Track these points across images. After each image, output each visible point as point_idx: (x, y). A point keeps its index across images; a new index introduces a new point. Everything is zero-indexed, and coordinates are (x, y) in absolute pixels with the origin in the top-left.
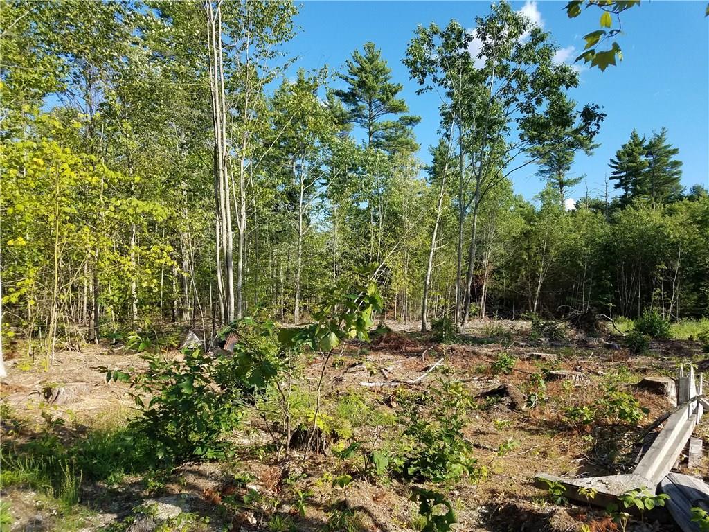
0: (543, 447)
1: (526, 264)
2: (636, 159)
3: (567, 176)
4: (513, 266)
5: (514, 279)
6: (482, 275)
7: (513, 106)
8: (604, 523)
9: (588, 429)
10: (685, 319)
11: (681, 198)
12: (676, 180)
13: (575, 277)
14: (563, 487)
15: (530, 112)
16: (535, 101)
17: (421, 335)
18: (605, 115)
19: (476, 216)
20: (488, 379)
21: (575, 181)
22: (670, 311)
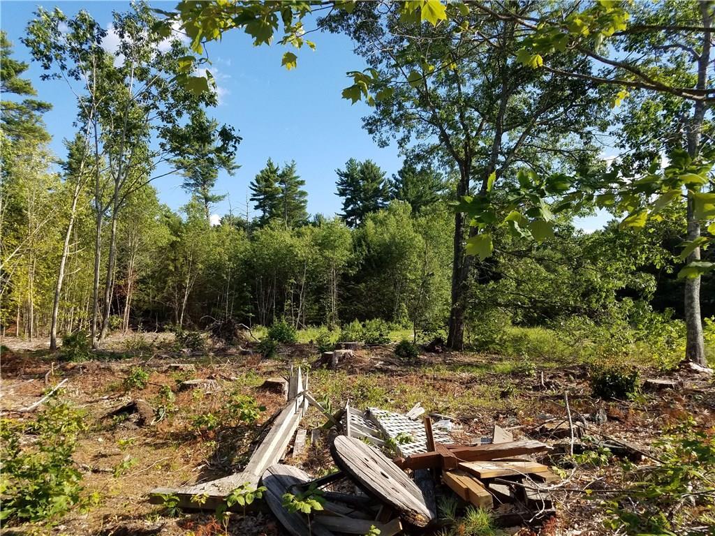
0: (167, 460)
1: (173, 275)
2: (271, 184)
3: (212, 192)
4: (159, 277)
5: (160, 290)
6: (126, 285)
7: (153, 113)
8: (209, 527)
9: (212, 434)
10: (309, 326)
11: (306, 223)
12: (303, 207)
13: (220, 289)
14: (177, 498)
15: (171, 122)
16: (175, 112)
17: (49, 353)
18: (241, 139)
19: (115, 221)
20: (118, 397)
21: (219, 199)
22: (298, 319)
